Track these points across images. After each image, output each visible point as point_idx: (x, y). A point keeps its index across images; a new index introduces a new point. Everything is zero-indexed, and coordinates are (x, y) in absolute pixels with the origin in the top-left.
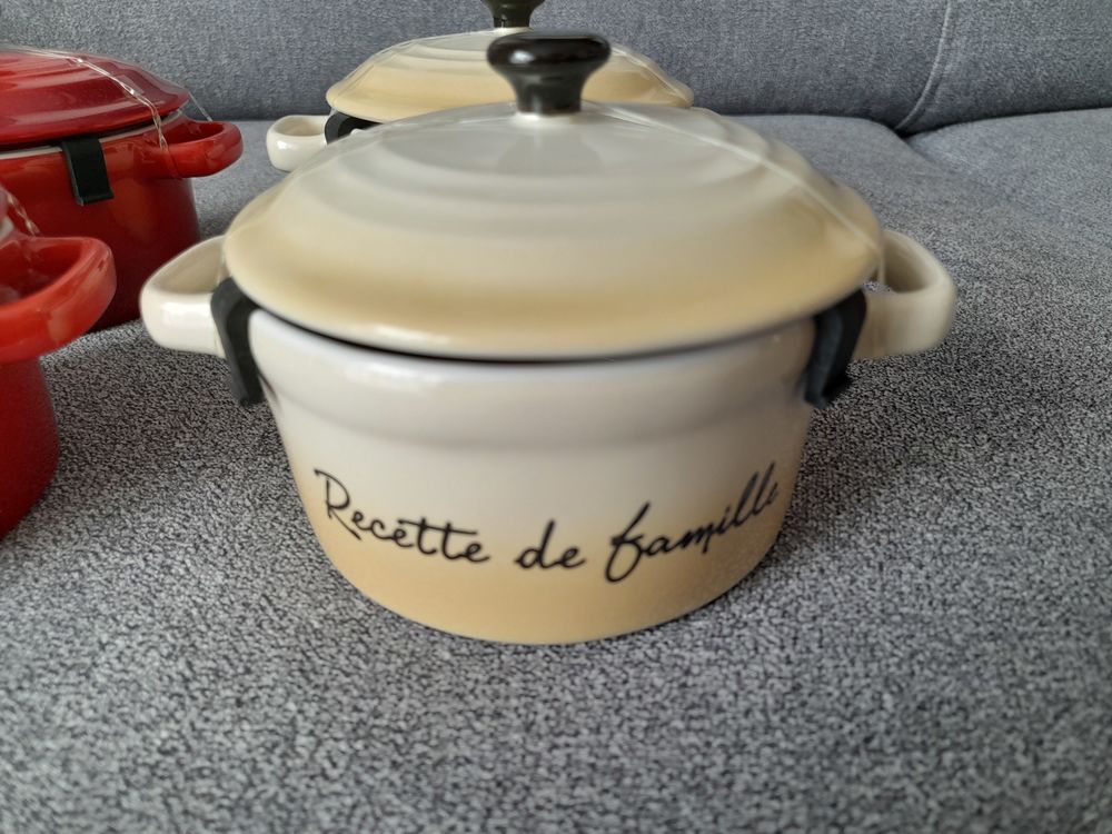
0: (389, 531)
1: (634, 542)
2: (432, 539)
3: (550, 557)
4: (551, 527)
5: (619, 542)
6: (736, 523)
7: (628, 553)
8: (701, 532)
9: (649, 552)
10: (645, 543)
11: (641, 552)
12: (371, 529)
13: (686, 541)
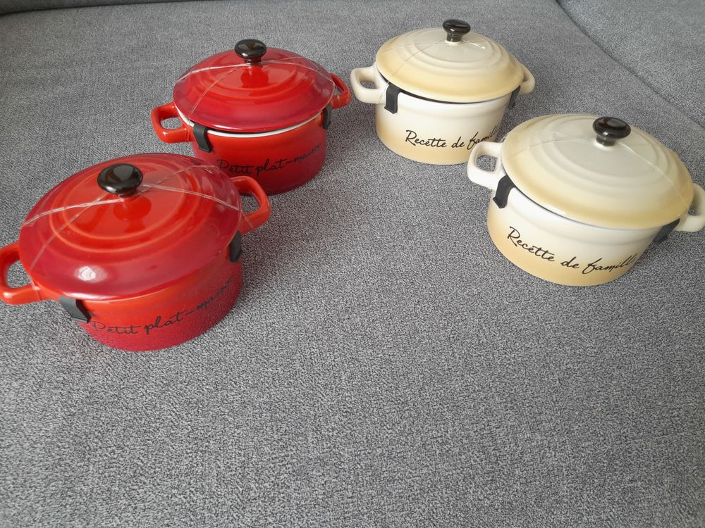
0: (528, 247)
1: (594, 266)
2: (540, 253)
3: (570, 265)
4: (575, 258)
5: (589, 265)
6: (621, 266)
7: (591, 268)
8: (611, 267)
9: (596, 269)
10: (596, 267)
11: (594, 268)
12: (523, 245)
13: (606, 268)
